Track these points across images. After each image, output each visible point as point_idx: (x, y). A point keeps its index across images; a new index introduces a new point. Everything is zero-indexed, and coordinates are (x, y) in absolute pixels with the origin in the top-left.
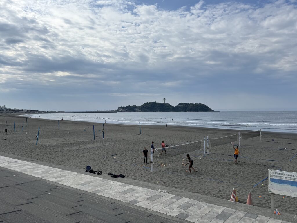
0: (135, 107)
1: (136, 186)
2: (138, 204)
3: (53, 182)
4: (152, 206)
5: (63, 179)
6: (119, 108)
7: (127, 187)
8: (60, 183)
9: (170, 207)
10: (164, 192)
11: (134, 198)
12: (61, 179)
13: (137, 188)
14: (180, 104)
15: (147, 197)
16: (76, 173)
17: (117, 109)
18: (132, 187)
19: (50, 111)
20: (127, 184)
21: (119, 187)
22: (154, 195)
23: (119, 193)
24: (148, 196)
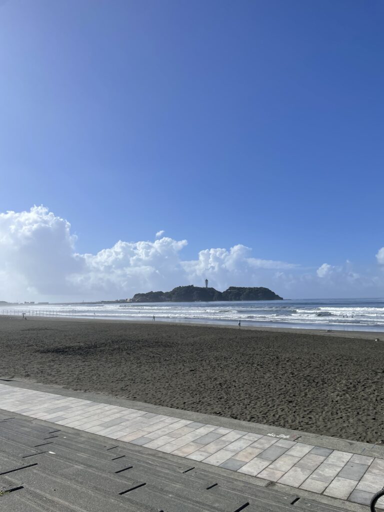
0: (161, 293)
1: (220, 426)
2: (245, 469)
3: (45, 421)
4: (279, 474)
5: (65, 413)
6: (136, 295)
7: (203, 430)
8: (60, 423)
9: (320, 475)
10: (286, 439)
11: (229, 455)
12: (60, 413)
13: (222, 431)
14: (231, 288)
15: (257, 451)
16: (88, 402)
17: (132, 297)
18: (210, 428)
19: (25, 303)
20: (199, 422)
21: (186, 429)
22: (267, 446)
23: (192, 443)
24: (257, 448)
